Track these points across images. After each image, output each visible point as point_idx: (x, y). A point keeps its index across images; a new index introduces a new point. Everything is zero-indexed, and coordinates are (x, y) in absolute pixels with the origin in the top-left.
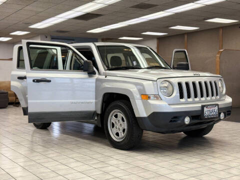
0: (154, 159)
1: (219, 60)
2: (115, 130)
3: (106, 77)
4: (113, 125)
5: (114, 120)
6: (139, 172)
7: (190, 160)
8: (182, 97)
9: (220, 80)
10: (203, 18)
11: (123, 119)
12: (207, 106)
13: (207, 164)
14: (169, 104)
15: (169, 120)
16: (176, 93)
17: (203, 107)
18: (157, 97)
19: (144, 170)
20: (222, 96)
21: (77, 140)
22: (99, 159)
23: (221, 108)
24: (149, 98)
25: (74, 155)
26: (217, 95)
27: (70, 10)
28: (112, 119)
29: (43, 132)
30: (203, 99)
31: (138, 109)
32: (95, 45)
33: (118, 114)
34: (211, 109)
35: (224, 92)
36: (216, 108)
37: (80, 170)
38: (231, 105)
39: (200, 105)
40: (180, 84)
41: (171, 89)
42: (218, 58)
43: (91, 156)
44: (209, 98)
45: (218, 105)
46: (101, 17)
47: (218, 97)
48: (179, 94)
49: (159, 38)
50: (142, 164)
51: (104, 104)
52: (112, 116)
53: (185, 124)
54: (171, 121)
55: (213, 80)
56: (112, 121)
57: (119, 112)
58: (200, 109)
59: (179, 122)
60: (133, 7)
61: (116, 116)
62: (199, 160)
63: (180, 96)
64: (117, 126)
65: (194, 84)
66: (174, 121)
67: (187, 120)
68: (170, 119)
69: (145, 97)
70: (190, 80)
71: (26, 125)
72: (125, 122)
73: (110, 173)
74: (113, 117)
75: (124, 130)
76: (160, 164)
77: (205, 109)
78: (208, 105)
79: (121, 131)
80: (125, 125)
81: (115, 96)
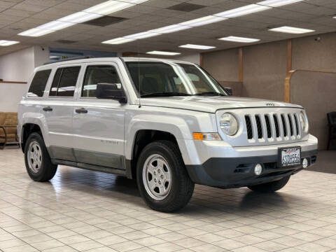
0: (212, 225)
1: (288, 84)
2: (153, 184)
3: (140, 107)
4: (150, 177)
5: (151, 169)
6: (194, 245)
7: (263, 227)
8: (250, 136)
9: (301, 112)
10: (266, 26)
11: (165, 167)
12: (285, 149)
13: (289, 233)
14: (233, 147)
15: (233, 170)
16: (243, 130)
17: (280, 150)
18: (216, 136)
19: (200, 243)
20: (304, 135)
21: (95, 199)
22: (132, 226)
23: (304, 152)
24: (204, 137)
25: (95, 221)
26: (298, 133)
27: (80, 10)
28: (148, 168)
29: (44, 186)
30: (279, 139)
31: (188, 154)
32: (122, 60)
33: (158, 160)
34: (291, 154)
35: (307, 129)
36: (298, 152)
37: (106, 244)
38: (316, 148)
39: (276, 148)
40: (247, 118)
41: (234, 124)
42: (288, 82)
43: (120, 222)
44: (287, 138)
45: (299, 148)
46: (126, 22)
47: (299, 136)
48: (246, 132)
49: (203, 53)
50: (197, 233)
51: (137, 146)
52: (148, 164)
53: (255, 174)
54: (236, 171)
55: (292, 112)
56: (149, 170)
57: (159, 158)
58: (275, 153)
59: (247, 172)
60: (170, 8)
61: (155, 164)
62: (277, 226)
63: (248, 135)
64: (156, 177)
65: (267, 117)
66: (240, 171)
67: (258, 170)
68: (235, 168)
69: (199, 135)
70: (262, 113)
71: (18, 177)
72: (169, 172)
73: (152, 247)
74: (151, 164)
75: (166, 184)
76: (222, 233)
77: (283, 154)
78: (287, 148)
79: (163, 185)
80: (168, 177)
81: (153, 134)
